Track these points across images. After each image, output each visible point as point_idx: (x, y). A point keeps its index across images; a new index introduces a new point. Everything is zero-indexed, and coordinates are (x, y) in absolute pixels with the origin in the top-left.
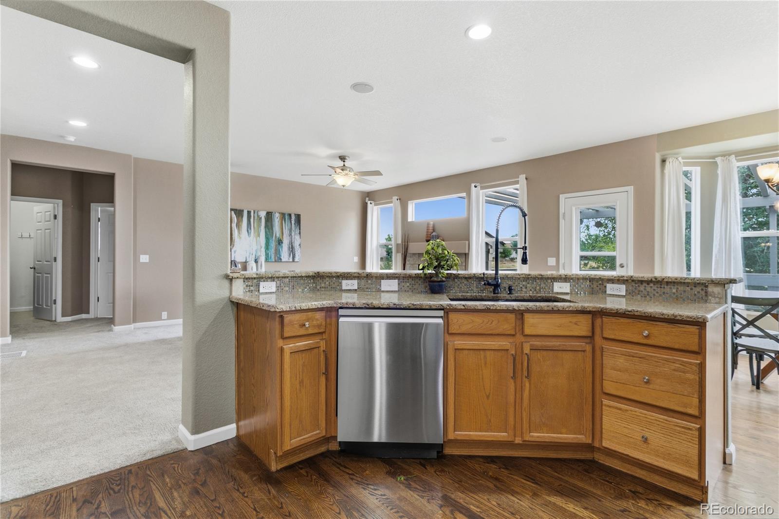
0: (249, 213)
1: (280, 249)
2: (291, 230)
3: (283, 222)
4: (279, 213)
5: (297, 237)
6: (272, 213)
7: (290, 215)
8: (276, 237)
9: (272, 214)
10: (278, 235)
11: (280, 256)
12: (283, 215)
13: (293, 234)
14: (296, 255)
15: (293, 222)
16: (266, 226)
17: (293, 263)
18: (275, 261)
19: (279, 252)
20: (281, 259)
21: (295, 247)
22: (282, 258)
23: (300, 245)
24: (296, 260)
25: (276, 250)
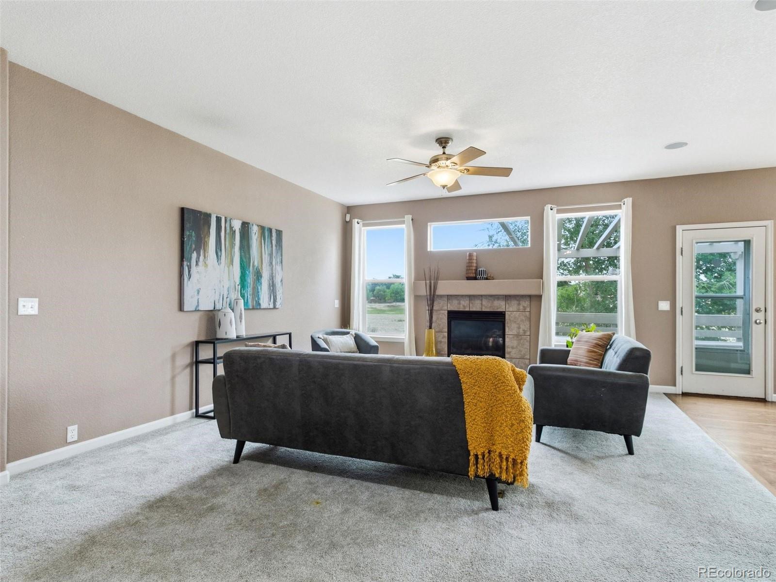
0: (219, 220)
1: (259, 288)
2: (271, 255)
3: (263, 241)
4: (258, 226)
5: (279, 268)
6: (248, 223)
7: (270, 230)
8: (253, 266)
9: (248, 227)
10: (256, 264)
11: (259, 299)
12: (262, 228)
13: (274, 263)
14: (277, 297)
15: (274, 242)
16: (242, 247)
17: (275, 311)
18: (253, 309)
19: (258, 292)
20: (259, 304)
21: (276, 285)
22: (261, 302)
23: (282, 281)
24: (278, 305)
25: (254, 288)
